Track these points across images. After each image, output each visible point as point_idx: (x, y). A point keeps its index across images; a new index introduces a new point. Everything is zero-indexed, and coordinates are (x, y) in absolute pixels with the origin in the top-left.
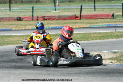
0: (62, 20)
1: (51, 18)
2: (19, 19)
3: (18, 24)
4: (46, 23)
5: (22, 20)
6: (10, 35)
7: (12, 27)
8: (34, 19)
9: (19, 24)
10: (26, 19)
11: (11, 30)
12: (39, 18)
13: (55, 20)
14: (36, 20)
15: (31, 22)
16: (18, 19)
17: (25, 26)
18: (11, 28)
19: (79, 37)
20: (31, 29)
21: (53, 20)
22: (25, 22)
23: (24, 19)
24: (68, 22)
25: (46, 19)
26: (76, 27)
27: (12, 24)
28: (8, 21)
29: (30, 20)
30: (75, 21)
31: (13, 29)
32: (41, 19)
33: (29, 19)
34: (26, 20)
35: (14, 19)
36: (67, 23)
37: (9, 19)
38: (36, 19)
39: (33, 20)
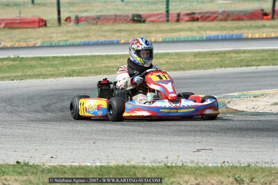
0: (233, 20)
1: (209, 17)
2: (138, 19)
3: (134, 30)
4: (196, 28)
5: (144, 22)
6: (111, 54)
7: (121, 37)
8: (170, 18)
9: (136, 30)
10: (153, 19)
11: (118, 43)
12: (181, 17)
13: (217, 21)
14: (174, 21)
15: (165, 26)
16: (136, 18)
17: (148, 35)
18: (118, 39)
19: (258, 58)
20: (161, 40)
21: (213, 20)
22: (151, 24)
23: (148, 20)
24: (244, 25)
25: (197, 20)
26: (261, 37)
27: (120, 31)
28: (113, 22)
29: (162, 22)
30: (260, 23)
31: (122, 42)
32: (187, 18)
33: (161, 19)
34: (153, 22)
35: (126, 20)
36: (243, 27)
37: (116, 19)
38: (176, 18)
39: (168, 21)
